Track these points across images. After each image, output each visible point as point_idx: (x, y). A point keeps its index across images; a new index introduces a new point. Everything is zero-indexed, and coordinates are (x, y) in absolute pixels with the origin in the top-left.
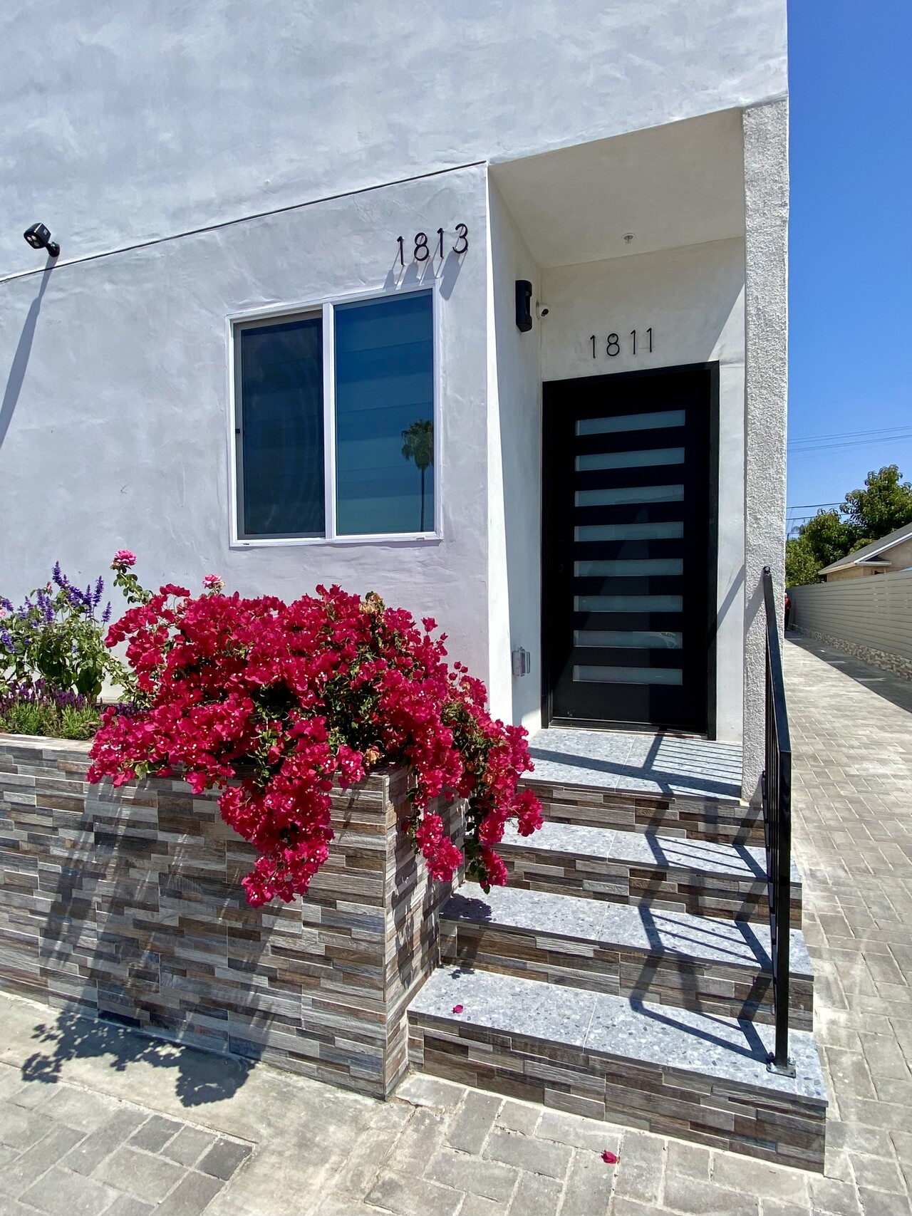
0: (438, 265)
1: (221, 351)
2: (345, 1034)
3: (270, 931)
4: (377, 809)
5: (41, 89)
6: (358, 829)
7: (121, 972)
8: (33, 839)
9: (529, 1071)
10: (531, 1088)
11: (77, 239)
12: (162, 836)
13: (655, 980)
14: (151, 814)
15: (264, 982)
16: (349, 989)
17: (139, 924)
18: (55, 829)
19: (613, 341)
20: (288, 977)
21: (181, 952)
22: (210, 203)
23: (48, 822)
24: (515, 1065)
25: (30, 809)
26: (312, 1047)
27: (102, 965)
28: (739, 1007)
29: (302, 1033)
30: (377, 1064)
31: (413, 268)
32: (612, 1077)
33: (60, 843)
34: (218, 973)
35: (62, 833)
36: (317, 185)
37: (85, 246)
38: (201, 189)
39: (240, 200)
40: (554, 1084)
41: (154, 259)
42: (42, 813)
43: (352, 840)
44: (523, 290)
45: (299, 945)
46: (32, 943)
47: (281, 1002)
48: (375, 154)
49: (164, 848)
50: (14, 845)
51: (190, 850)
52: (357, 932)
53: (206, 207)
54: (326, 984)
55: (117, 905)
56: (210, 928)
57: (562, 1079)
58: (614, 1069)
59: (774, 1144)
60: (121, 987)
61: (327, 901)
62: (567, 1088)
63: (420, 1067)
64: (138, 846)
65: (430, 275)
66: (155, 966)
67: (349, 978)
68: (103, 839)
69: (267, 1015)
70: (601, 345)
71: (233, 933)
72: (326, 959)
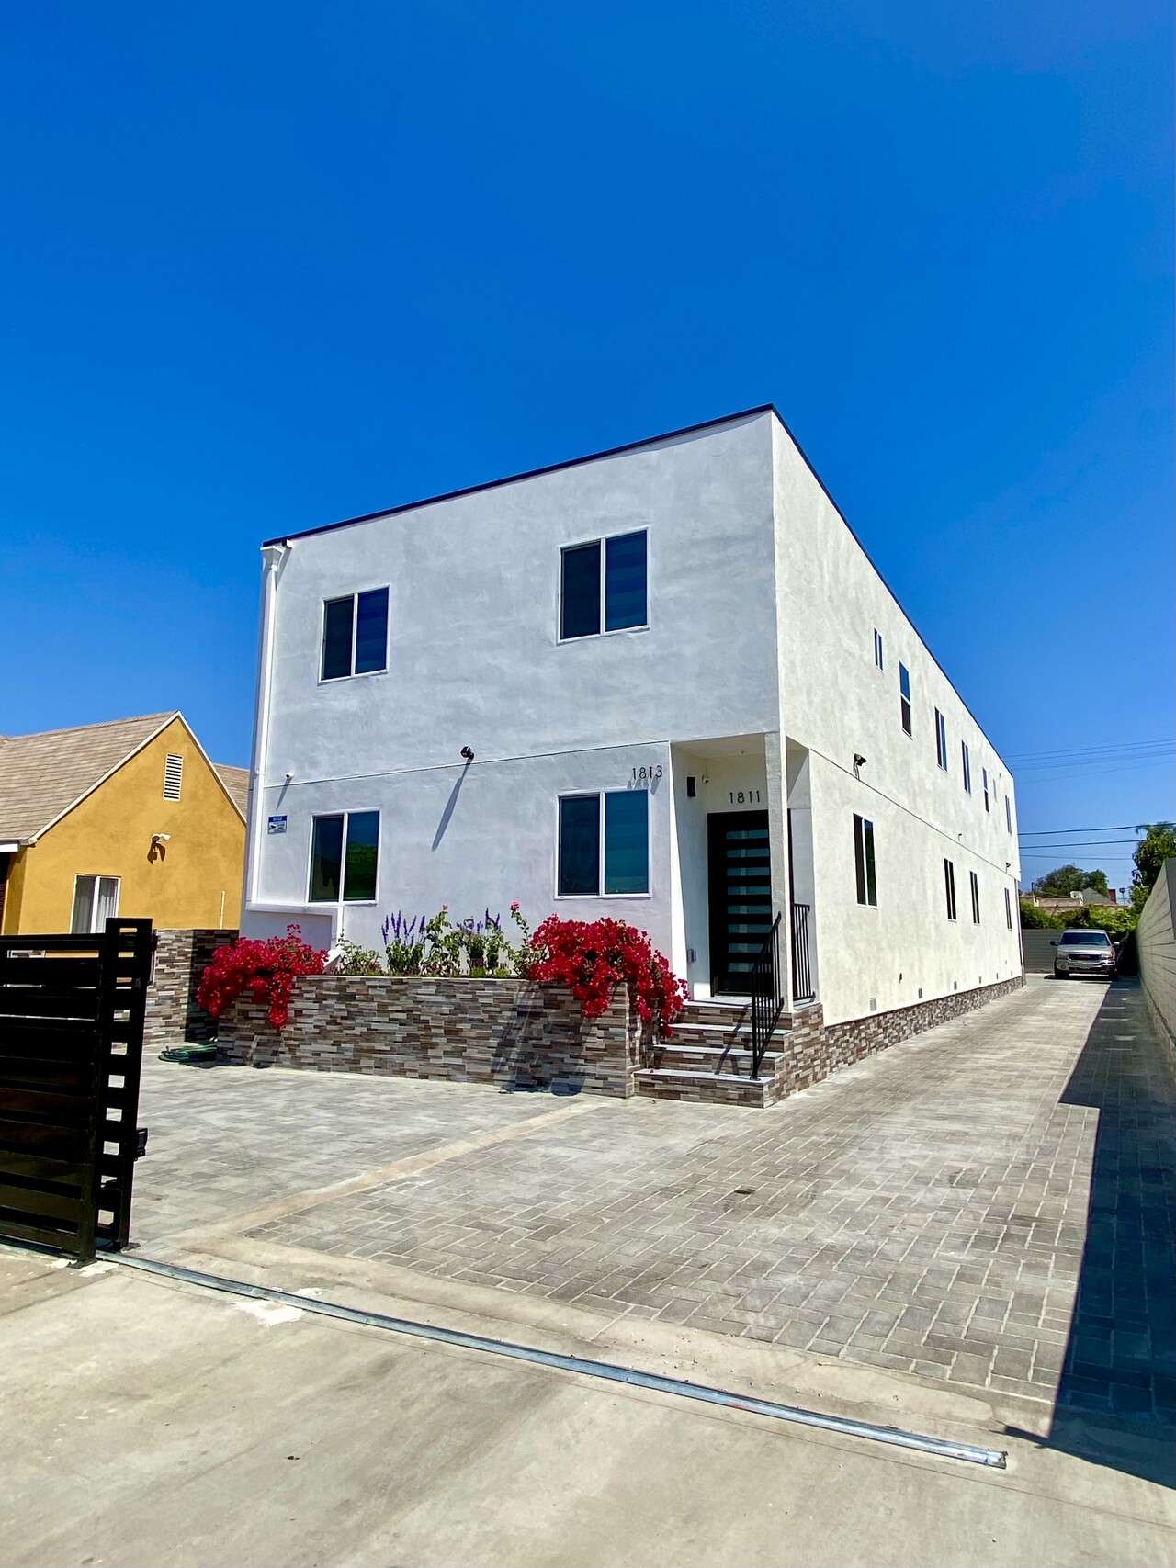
0: (650, 781)
1: (553, 809)
2: (611, 1077)
3: (585, 1042)
4: (622, 994)
5: (466, 680)
6: (616, 1002)
7: (526, 1066)
8: (490, 1017)
9: (675, 1089)
10: (675, 1095)
11: (483, 751)
12: (545, 1011)
13: (724, 1065)
14: (541, 1003)
15: (582, 1061)
16: (613, 1059)
17: (534, 1046)
18: (500, 1012)
19: (741, 795)
20: (591, 1058)
21: (551, 1055)
22: (549, 744)
23: (498, 1009)
24: (670, 1088)
25: (490, 1005)
26: (600, 1083)
27: (518, 1065)
28: (751, 1072)
29: (597, 1079)
30: (623, 1085)
31: (639, 780)
32: (702, 1086)
33: (502, 1018)
34: (566, 1061)
35: (504, 1013)
36: (598, 742)
37: (486, 755)
38: (547, 737)
39: (564, 744)
40: (683, 1092)
41: (521, 765)
42: (495, 1006)
43: (614, 1006)
44: (691, 782)
45: (595, 1046)
46: (488, 1060)
47: (590, 1069)
48: (624, 732)
49: (545, 1015)
50: (482, 1021)
51: (556, 1015)
52: (616, 1038)
53: (547, 745)
54: (605, 1059)
55: (525, 1040)
56: (563, 1044)
57: (686, 1090)
58: (702, 1083)
59: (749, 1101)
60: (526, 1072)
61: (605, 1028)
62: (687, 1093)
63: (638, 1094)
64: (535, 1015)
65: (646, 784)
66: (540, 1062)
67: (613, 1055)
68: (521, 1014)
69: (584, 1074)
70: (735, 797)
71: (572, 1044)
72: (605, 1050)
